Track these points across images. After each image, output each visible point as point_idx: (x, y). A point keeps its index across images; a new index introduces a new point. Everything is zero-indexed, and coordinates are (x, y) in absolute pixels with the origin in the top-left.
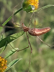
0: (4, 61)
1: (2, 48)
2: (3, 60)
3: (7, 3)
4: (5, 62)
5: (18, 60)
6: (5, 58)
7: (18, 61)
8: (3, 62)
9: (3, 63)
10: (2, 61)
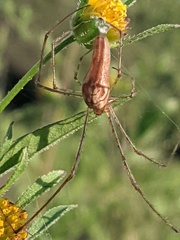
0: (19, 214)
1: (9, 171)
2: (13, 211)
3: (18, 14)
4: (21, 217)
5: (65, 209)
6: (19, 205)
7: (62, 214)
8: (14, 218)
9: (13, 222)
10: (10, 214)
